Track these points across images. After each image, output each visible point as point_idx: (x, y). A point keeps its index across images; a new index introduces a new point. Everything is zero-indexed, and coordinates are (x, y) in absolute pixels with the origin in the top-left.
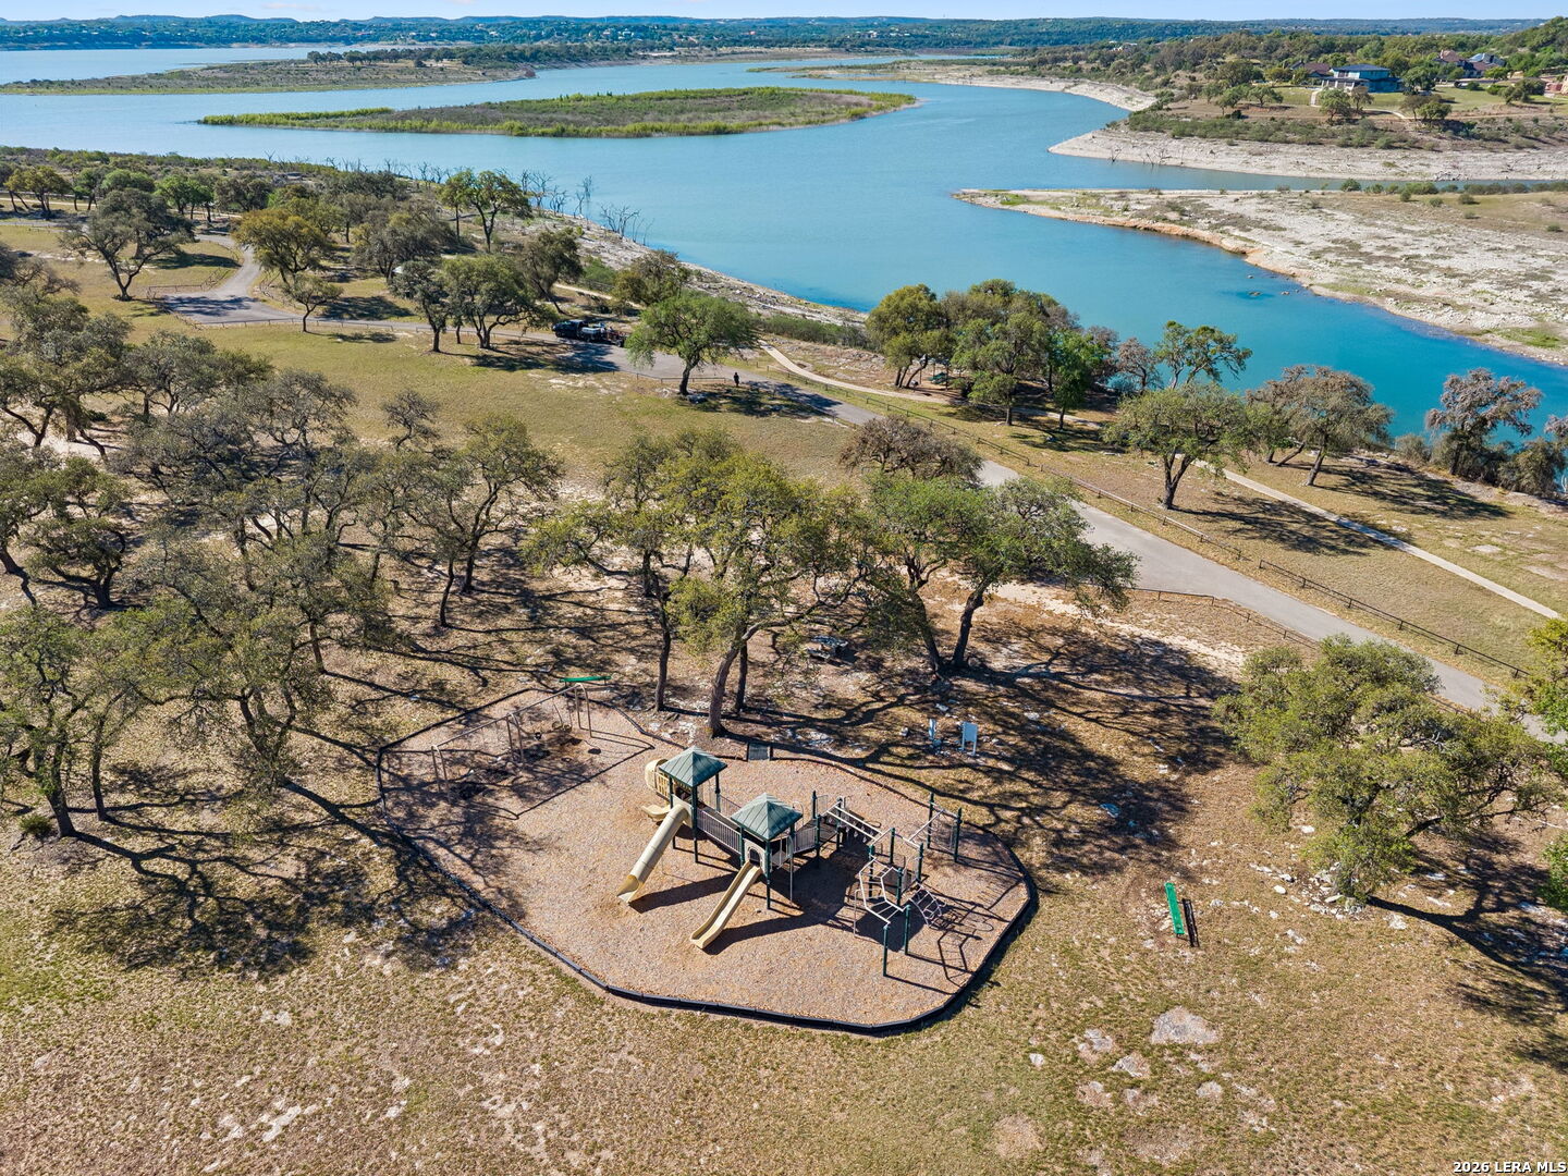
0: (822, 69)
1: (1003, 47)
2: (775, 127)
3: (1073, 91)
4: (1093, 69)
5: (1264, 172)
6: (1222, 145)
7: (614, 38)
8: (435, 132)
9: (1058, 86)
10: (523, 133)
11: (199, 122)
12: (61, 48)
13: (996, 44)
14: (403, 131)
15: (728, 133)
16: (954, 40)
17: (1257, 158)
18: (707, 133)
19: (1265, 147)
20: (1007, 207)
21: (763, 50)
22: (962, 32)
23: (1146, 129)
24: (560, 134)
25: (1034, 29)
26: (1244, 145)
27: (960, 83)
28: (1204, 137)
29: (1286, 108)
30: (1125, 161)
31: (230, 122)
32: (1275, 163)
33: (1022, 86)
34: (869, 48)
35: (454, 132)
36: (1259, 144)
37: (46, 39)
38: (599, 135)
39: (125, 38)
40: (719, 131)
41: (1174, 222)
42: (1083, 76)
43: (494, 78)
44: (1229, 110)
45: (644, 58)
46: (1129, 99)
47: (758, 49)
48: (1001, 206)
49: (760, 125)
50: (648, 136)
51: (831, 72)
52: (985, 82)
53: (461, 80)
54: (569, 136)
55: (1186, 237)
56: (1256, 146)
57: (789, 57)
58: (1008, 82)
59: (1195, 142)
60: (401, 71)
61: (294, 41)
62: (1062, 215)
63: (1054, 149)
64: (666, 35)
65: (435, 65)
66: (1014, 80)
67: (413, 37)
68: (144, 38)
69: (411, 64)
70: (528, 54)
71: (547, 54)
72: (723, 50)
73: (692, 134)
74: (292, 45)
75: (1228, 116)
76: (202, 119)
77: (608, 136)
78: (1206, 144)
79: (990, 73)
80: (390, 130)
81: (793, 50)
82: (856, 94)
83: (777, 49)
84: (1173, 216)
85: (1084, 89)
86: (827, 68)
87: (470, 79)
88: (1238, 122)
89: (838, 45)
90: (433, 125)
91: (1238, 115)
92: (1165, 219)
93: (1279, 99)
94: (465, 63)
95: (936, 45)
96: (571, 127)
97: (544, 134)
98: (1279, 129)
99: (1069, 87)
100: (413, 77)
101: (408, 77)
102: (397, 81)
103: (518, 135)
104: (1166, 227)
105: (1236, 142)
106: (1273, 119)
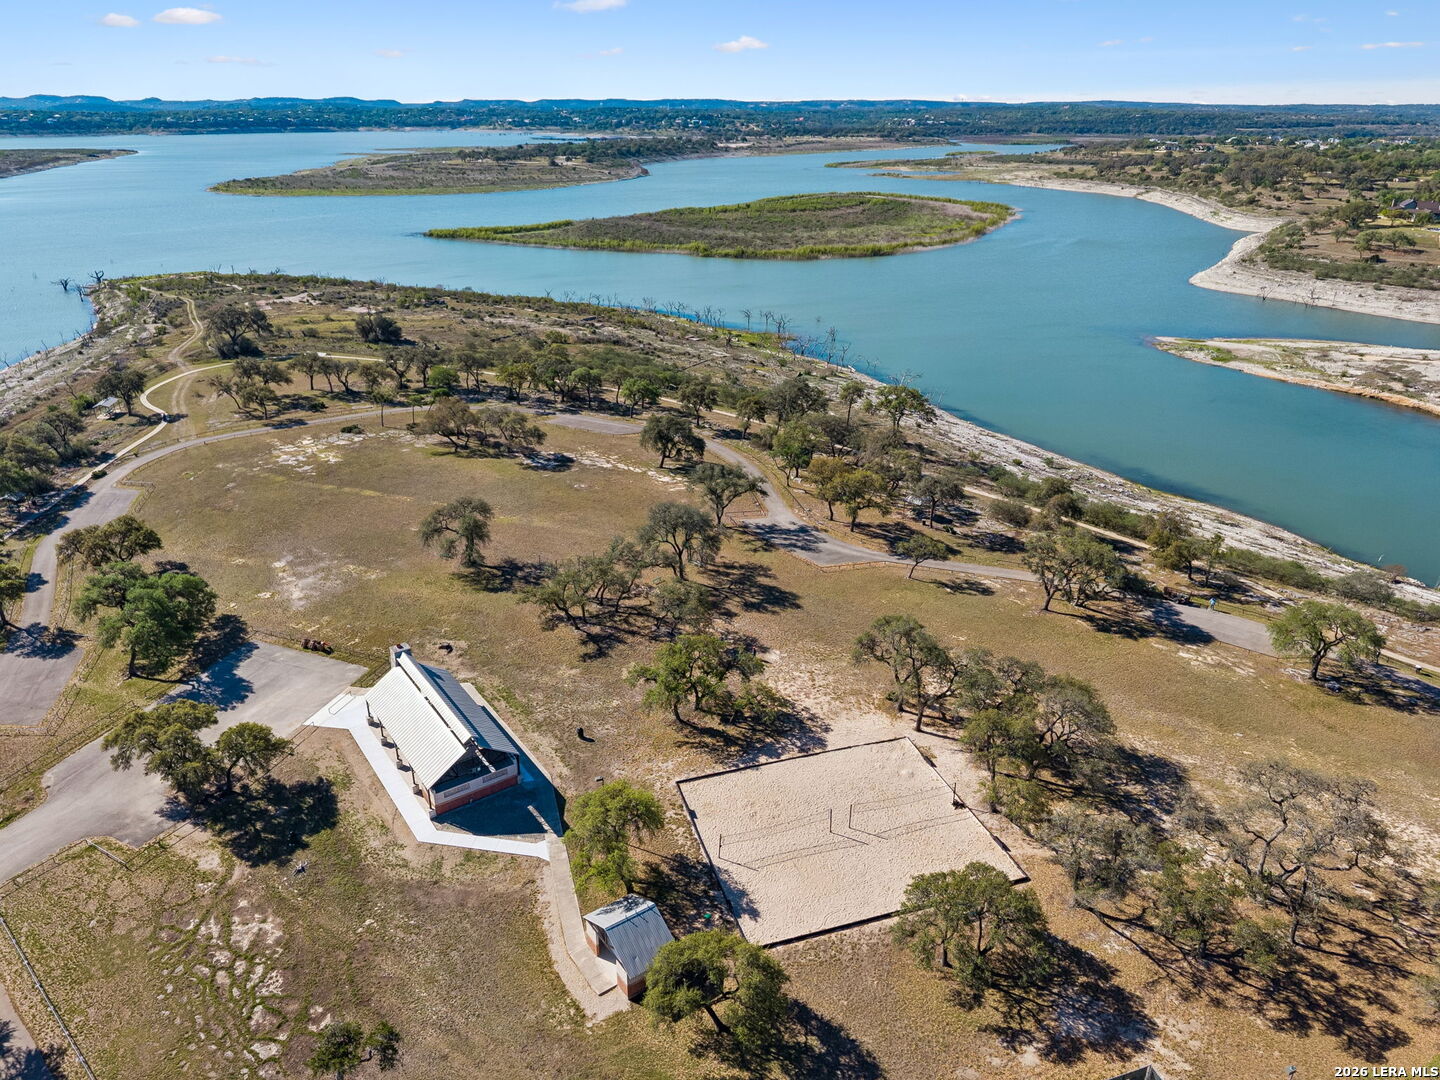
0: (888, 164)
1: (1032, 134)
2: (920, 248)
3: (1145, 197)
4: (1162, 178)
5: (1420, 319)
6: (1368, 289)
7: (685, 125)
8: (631, 251)
9: (1130, 192)
10: (707, 254)
11: (425, 235)
12: (224, 132)
13: (1026, 131)
14: (603, 249)
15: (883, 255)
16: (986, 127)
17: (1409, 304)
18: (865, 256)
19: (1412, 293)
20: (1220, 363)
21: (822, 139)
22: (990, 119)
23: (1286, 268)
24: (741, 255)
25: (1058, 117)
26: (1390, 290)
27: (1031, 184)
28: (1349, 279)
29: (1420, 252)
30: (1273, 299)
31: (452, 236)
32: (1428, 310)
33: (1093, 191)
34: (917, 138)
35: (648, 251)
36: (1405, 290)
37: (211, 125)
38: (774, 256)
39: (274, 123)
40: (877, 253)
41: (1400, 393)
42: (1153, 184)
43: (618, 177)
44: (1368, 255)
45: (727, 149)
46: (1215, 213)
47: (817, 138)
48: (1212, 362)
49: (906, 245)
50: (817, 258)
51: (904, 169)
52: (1055, 185)
53: (593, 179)
54: (748, 257)
55: (1418, 409)
56: (1403, 291)
57: (849, 147)
58: (1078, 187)
59: (1340, 284)
60: (541, 170)
61: (409, 125)
62: (1281, 377)
63: (1193, 280)
64: (730, 123)
65: (565, 163)
66: (1085, 185)
67: (510, 123)
68: (289, 124)
69: (544, 162)
70: (633, 150)
71: (648, 149)
72: (789, 140)
73: (852, 256)
74: (408, 128)
75: (1367, 260)
76: (427, 231)
77: (782, 258)
78: (1350, 287)
79: (1058, 175)
80: (592, 248)
81: (849, 139)
82: (955, 202)
83: (834, 138)
84: (1398, 386)
85: (1156, 196)
86: (896, 163)
87: (600, 179)
88: (1378, 266)
89: (888, 135)
90: (628, 244)
91: (1377, 260)
92: (1391, 390)
93: (1411, 242)
94: (589, 161)
95: (971, 133)
96: (751, 250)
97: (726, 255)
98: (1422, 276)
99: (1141, 194)
100: (554, 177)
101: (548, 177)
102: (541, 181)
103: (705, 256)
104: (1395, 398)
105: (1383, 286)
106: (1412, 265)
